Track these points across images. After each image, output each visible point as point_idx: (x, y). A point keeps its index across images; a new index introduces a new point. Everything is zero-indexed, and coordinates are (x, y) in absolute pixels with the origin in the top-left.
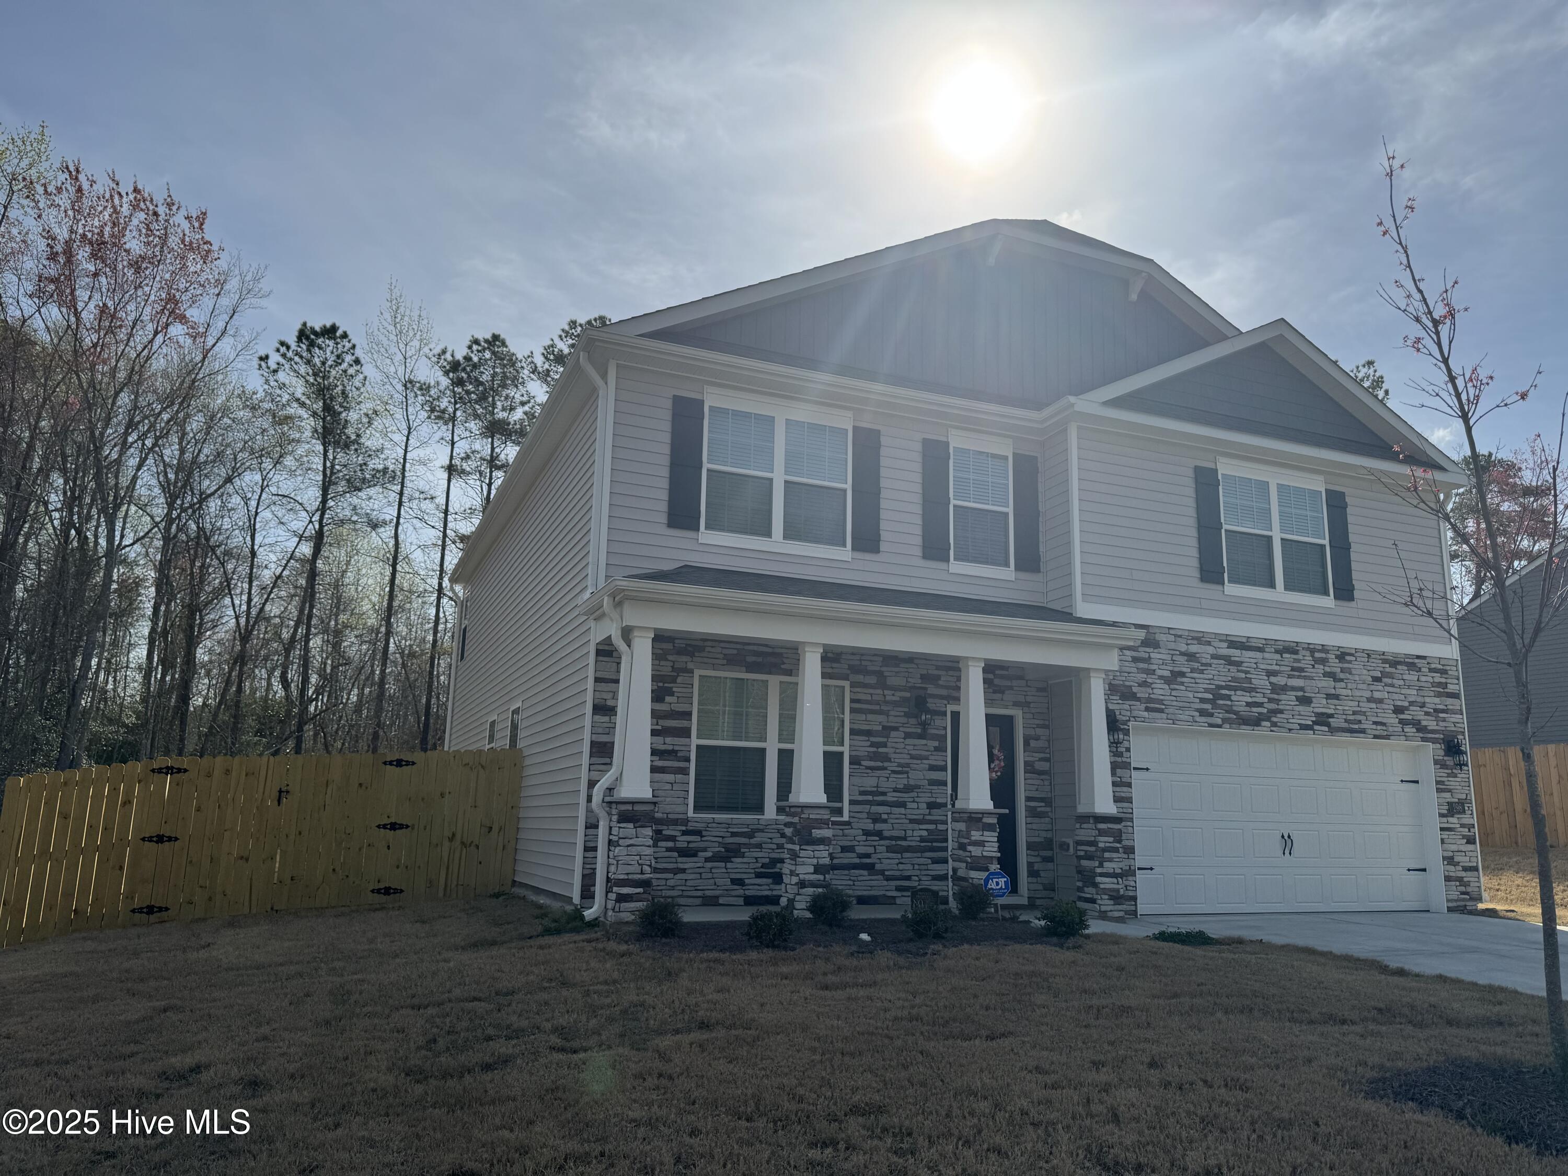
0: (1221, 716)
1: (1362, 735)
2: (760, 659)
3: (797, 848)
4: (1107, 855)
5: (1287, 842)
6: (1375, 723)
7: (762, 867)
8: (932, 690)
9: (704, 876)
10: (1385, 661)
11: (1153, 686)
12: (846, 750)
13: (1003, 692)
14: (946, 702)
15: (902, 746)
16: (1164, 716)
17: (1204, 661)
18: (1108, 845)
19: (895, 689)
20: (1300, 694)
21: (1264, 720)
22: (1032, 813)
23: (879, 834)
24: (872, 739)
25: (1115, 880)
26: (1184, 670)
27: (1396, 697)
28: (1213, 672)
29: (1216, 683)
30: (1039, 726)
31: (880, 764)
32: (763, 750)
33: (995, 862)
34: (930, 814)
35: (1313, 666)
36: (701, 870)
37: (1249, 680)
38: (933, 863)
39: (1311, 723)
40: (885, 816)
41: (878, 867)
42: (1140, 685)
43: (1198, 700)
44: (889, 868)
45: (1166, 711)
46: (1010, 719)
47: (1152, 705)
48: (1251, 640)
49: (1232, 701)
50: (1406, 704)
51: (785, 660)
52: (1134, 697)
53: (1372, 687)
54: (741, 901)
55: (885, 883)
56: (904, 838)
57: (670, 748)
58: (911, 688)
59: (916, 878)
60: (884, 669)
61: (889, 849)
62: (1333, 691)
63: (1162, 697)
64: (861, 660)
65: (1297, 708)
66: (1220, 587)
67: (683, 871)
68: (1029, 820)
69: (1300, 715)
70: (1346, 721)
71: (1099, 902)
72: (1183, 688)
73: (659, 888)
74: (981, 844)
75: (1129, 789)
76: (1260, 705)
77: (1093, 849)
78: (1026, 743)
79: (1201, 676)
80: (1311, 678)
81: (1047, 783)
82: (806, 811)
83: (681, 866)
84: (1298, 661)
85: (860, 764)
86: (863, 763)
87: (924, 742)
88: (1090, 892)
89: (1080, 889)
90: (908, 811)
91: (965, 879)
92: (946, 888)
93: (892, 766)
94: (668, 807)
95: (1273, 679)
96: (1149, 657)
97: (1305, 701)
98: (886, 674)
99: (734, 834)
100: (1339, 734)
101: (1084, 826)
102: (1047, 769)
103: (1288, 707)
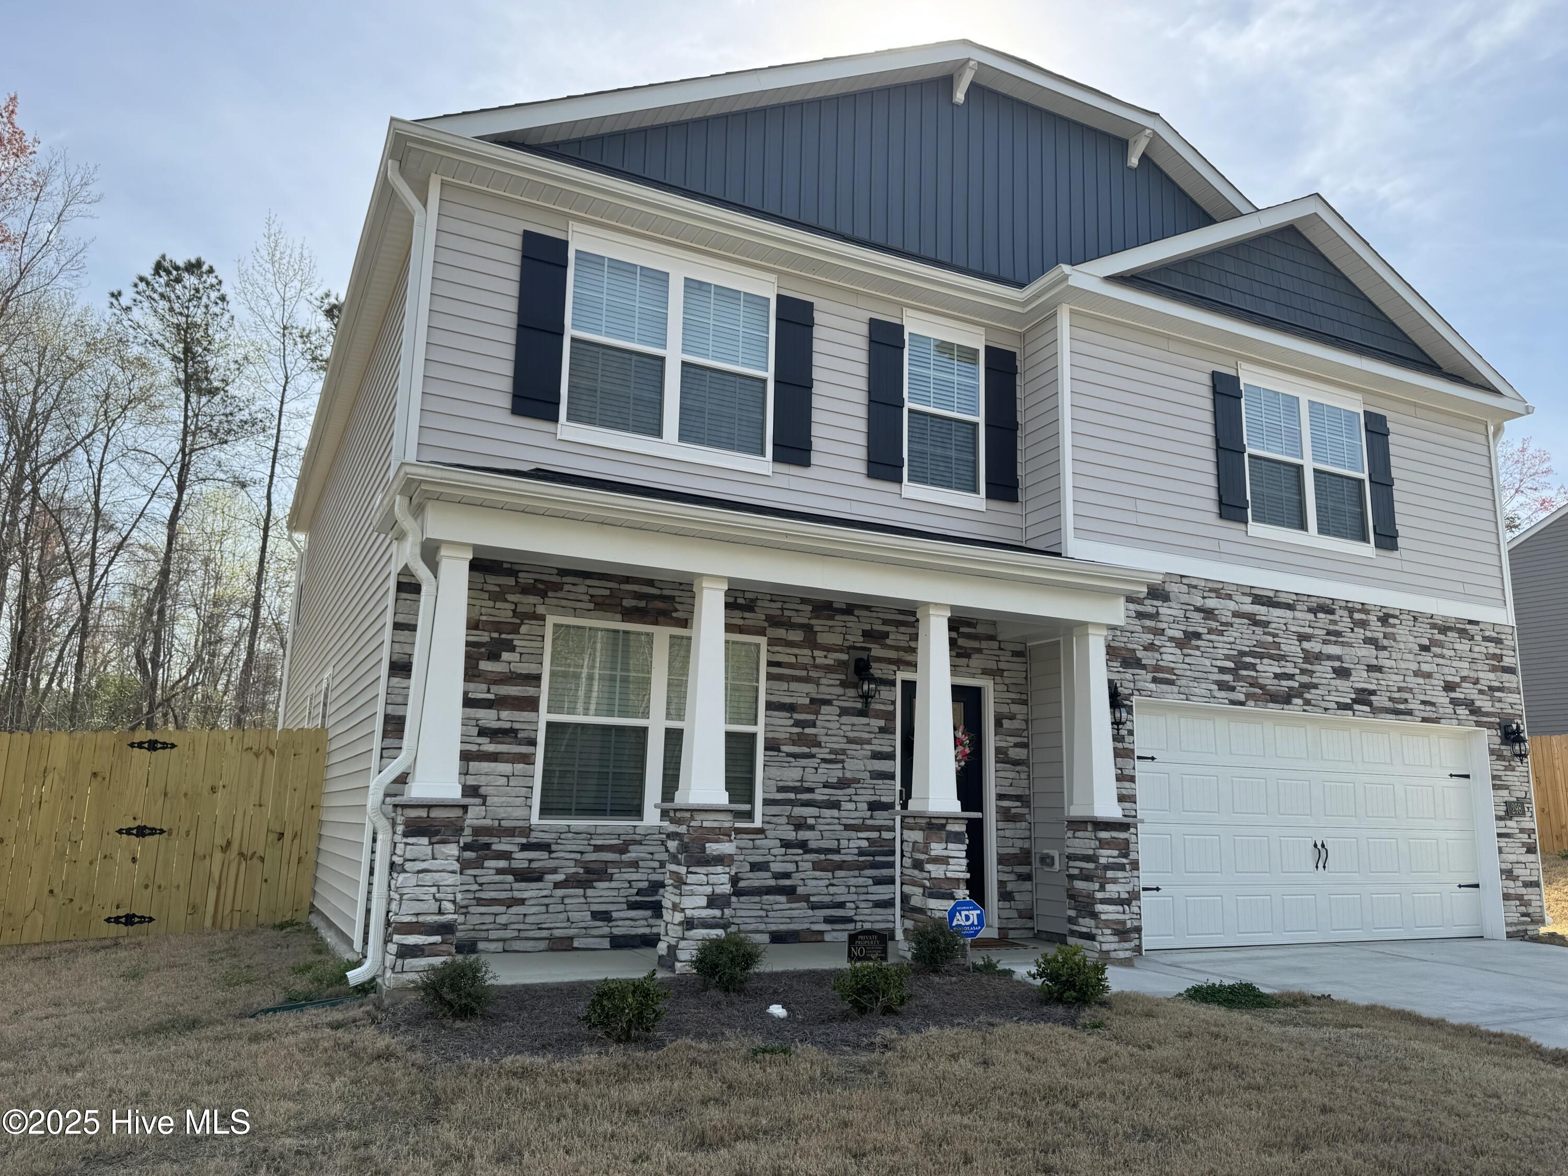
0: (1244, 690)
1: (1408, 718)
2: (642, 604)
3: (683, 870)
4: (1110, 874)
5: (1321, 851)
6: (1424, 703)
7: (637, 894)
8: (877, 651)
9: (551, 909)
10: (1434, 626)
11: (1162, 650)
12: (760, 730)
13: (968, 656)
14: (895, 668)
15: (837, 725)
16: (1175, 689)
17: (1224, 620)
18: (1111, 860)
19: (828, 649)
20: (1337, 664)
21: (1296, 697)
22: (1006, 816)
23: (803, 845)
24: (796, 716)
25: (1120, 908)
26: (1200, 630)
27: (1446, 670)
28: (1235, 634)
29: (1239, 648)
30: (1014, 701)
31: (806, 750)
32: (645, 730)
33: (963, 886)
34: (872, 817)
35: (1352, 629)
36: (546, 901)
37: (1278, 645)
38: (875, 884)
39: (1349, 701)
40: (811, 821)
41: (800, 890)
42: (1145, 649)
43: (1216, 670)
44: (815, 891)
45: (1178, 683)
46: (976, 693)
47: (1161, 675)
48: (1279, 594)
49: (1257, 671)
50: (1458, 680)
51: (677, 606)
52: (1137, 664)
53: (1420, 658)
54: (606, 943)
55: (810, 912)
56: (837, 851)
57: (507, 725)
58: (849, 648)
59: (852, 905)
60: (813, 622)
61: (816, 866)
62: (1374, 662)
63: (1172, 665)
64: (782, 609)
65: (1333, 682)
66: (1242, 526)
67: (522, 902)
68: (1000, 824)
69: (1337, 691)
70: (1390, 699)
71: (1100, 938)
72: (1198, 653)
73: (484, 927)
74: (943, 860)
75: (1133, 785)
76: (1291, 677)
77: (1091, 866)
78: (998, 723)
79: (1220, 638)
80: (1350, 645)
81: (1024, 776)
82: (699, 817)
83: (517, 895)
84: (1334, 622)
85: (779, 750)
86: (784, 748)
87: (864, 720)
88: (1086, 924)
89: (1071, 920)
90: (844, 814)
91: (921, 911)
92: (891, 918)
93: (822, 753)
94: (501, 810)
95: (1306, 645)
96: (1157, 613)
97: (1343, 673)
98: (817, 628)
99: (598, 849)
100: (1383, 715)
101: (1079, 834)
102: (1024, 757)
103: (1324, 681)
